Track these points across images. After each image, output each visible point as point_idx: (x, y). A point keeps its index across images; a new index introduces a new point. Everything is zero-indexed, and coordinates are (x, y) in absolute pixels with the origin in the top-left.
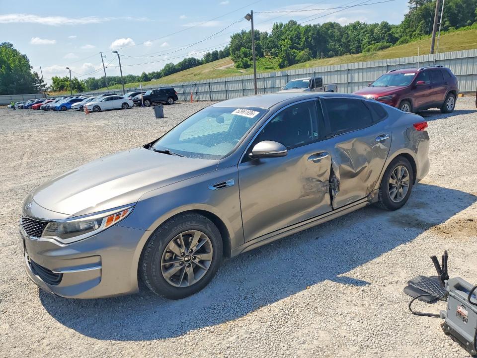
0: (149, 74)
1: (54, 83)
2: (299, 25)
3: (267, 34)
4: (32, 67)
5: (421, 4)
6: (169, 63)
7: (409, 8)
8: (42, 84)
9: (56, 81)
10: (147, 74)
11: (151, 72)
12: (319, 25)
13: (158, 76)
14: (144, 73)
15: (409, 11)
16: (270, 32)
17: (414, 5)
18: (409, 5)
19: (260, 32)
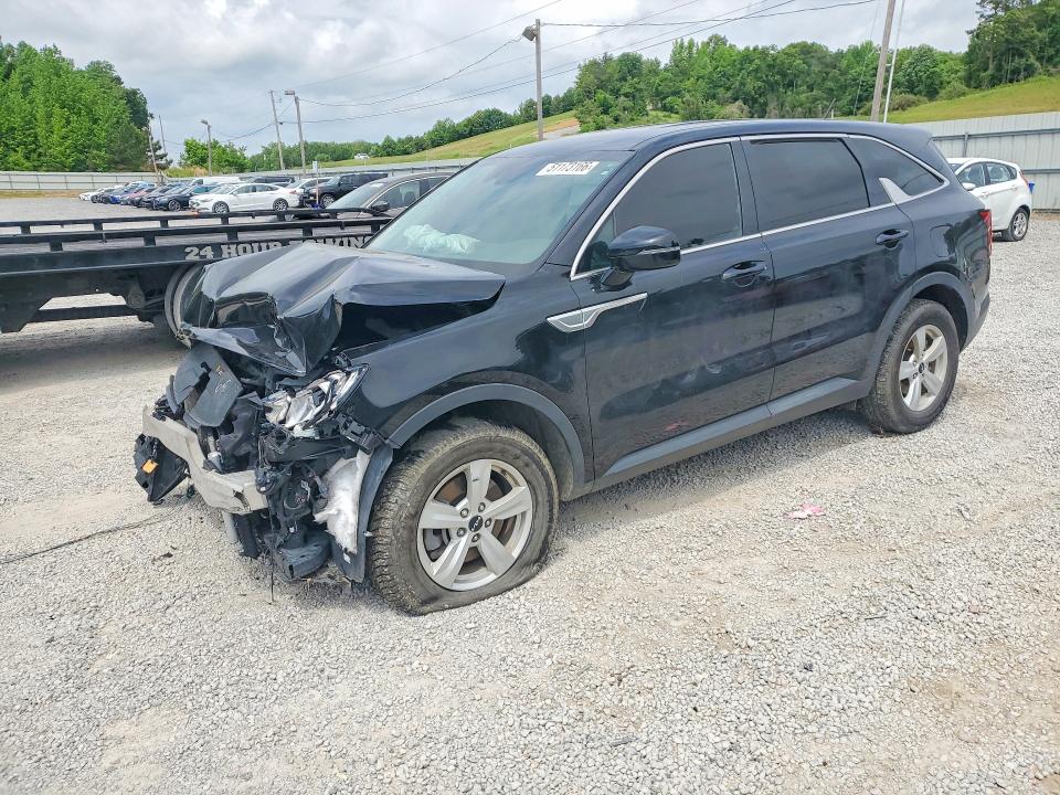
0: (399, 140)
1: (188, 151)
2: (731, 46)
3: (658, 63)
4: (151, 116)
5: (1006, 9)
6: (443, 120)
7: (979, 15)
8: (158, 153)
9: (191, 148)
10: (396, 140)
11: (403, 137)
12: (773, 48)
13: (420, 146)
14: (388, 139)
15: (978, 22)
16: (665, 60)
17: (989, 10)
18: (978, 8)
19: (644, 58)
